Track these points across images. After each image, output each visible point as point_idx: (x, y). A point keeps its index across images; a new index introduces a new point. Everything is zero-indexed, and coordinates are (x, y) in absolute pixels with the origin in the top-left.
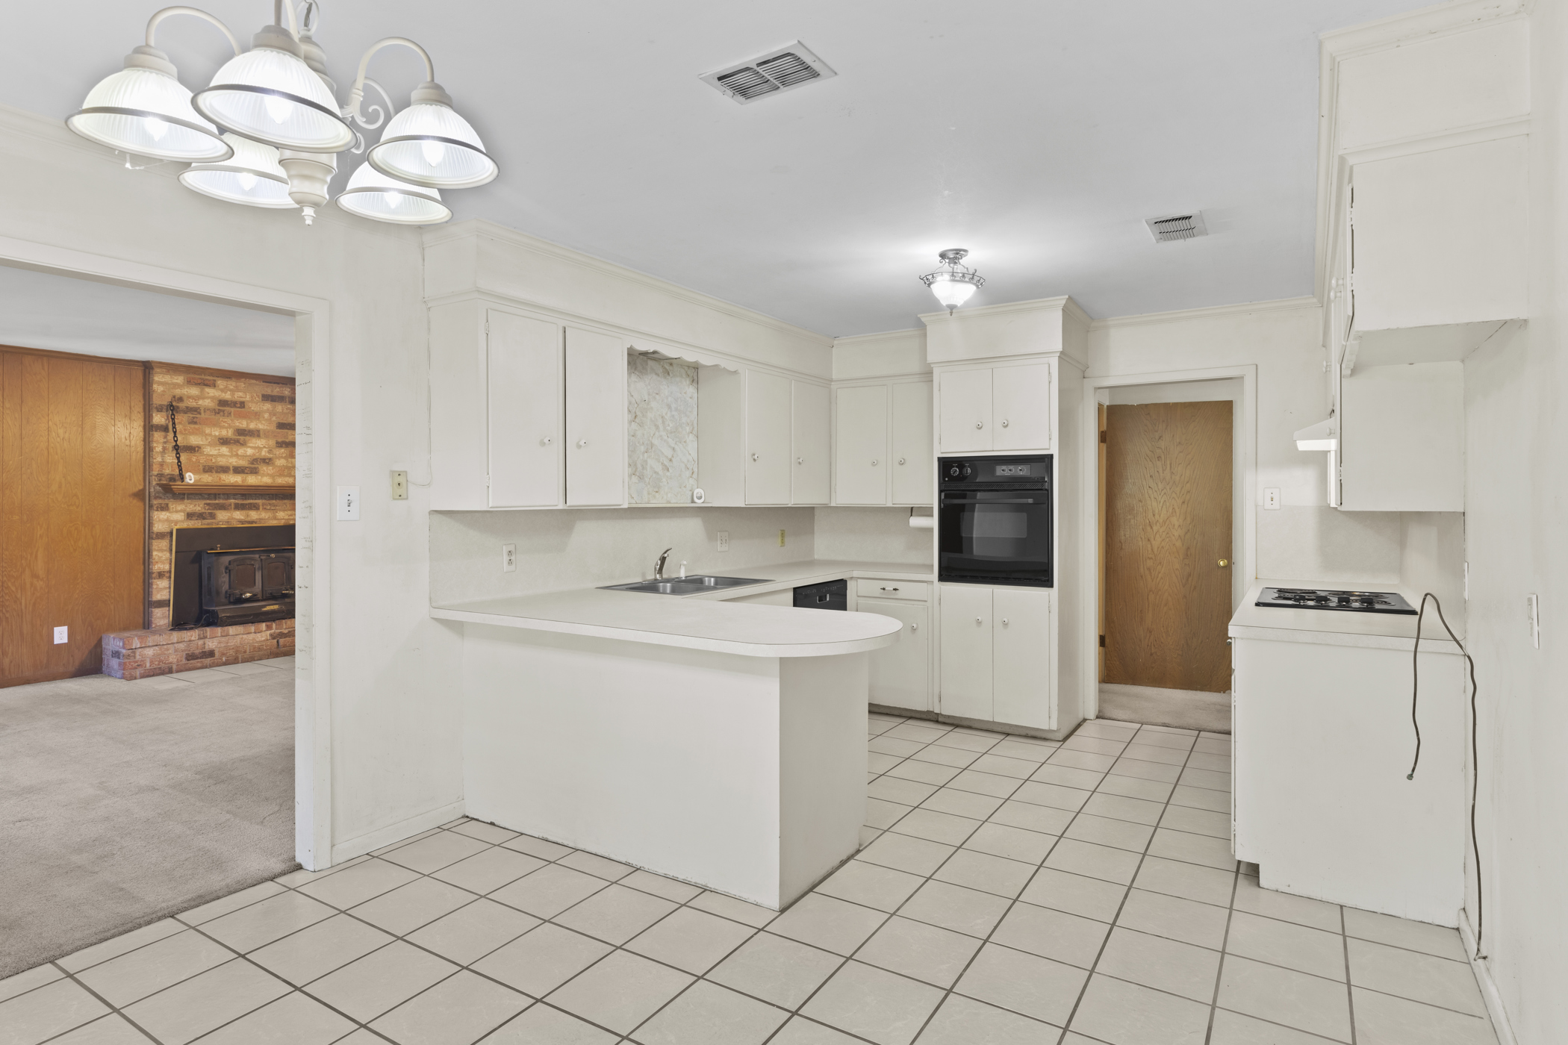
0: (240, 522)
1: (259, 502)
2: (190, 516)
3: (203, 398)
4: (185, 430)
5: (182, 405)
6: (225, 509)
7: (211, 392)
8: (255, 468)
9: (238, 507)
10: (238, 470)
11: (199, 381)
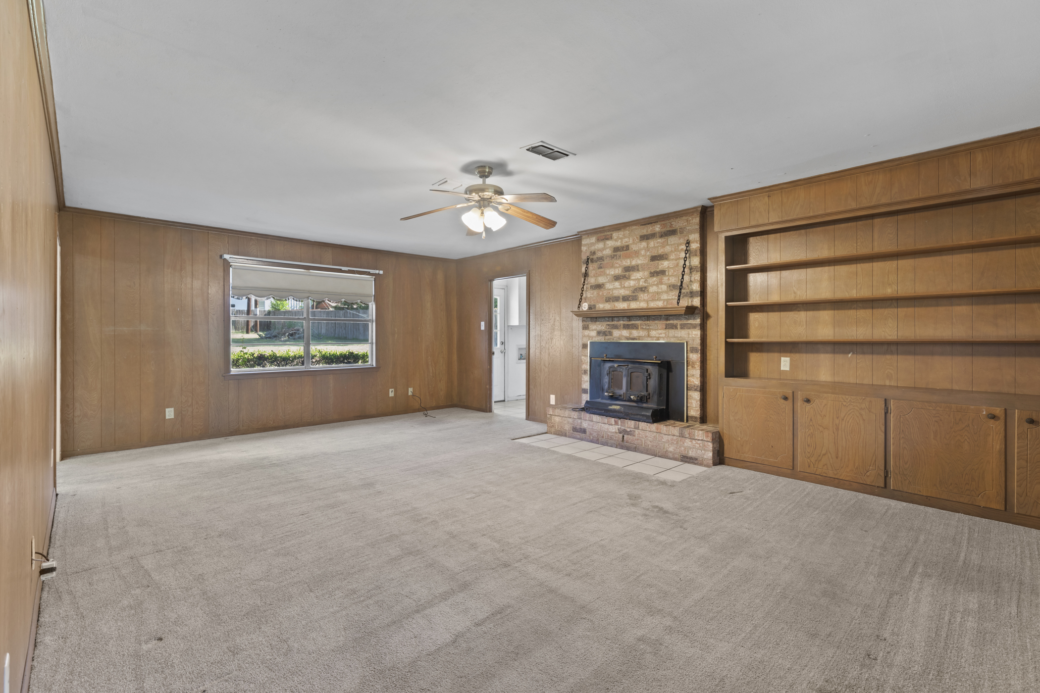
0: (627, 338)
1: (638, 322)
2: (599, 333)
3: (606, 249)
4: (596, 273)
5: (595, 257)
6: (617, 329)
7: (610, 243)
8: (636, 296)
9: (626, 327)
10: (625, 299)
11: (603, 238)
